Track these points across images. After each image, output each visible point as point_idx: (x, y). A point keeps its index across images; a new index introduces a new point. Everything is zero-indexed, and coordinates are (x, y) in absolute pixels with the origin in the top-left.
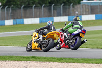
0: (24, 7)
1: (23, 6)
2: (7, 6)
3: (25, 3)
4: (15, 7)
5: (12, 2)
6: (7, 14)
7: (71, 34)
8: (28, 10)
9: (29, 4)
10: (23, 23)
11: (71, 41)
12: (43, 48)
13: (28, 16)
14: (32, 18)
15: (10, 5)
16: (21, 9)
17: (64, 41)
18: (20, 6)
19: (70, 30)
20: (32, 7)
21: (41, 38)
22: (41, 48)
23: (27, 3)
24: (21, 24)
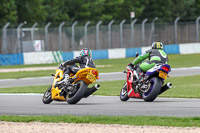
0: (179, 21)
1: (178, 19)
2: (146, 20)
3: (181, 13)
4: (161, 20)
5: (156, 12)
6: (147, 33)
7: (145, 72)
8: (187, 27)
9: (189, 15)
10: (178, 53)
11: (144, 86)
12: (68, 98)
13: (187, 38)
14: (194, 42)
15: (152, 17)
16: (173, 24)
17: (133, 85)
18: (171, 19)
19: (144, 65)
20: (195, 20)
21: (65, 80)
23: (185, 13)
24: (173, 54)
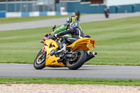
12: (68, 64)
22: (65, 64)
